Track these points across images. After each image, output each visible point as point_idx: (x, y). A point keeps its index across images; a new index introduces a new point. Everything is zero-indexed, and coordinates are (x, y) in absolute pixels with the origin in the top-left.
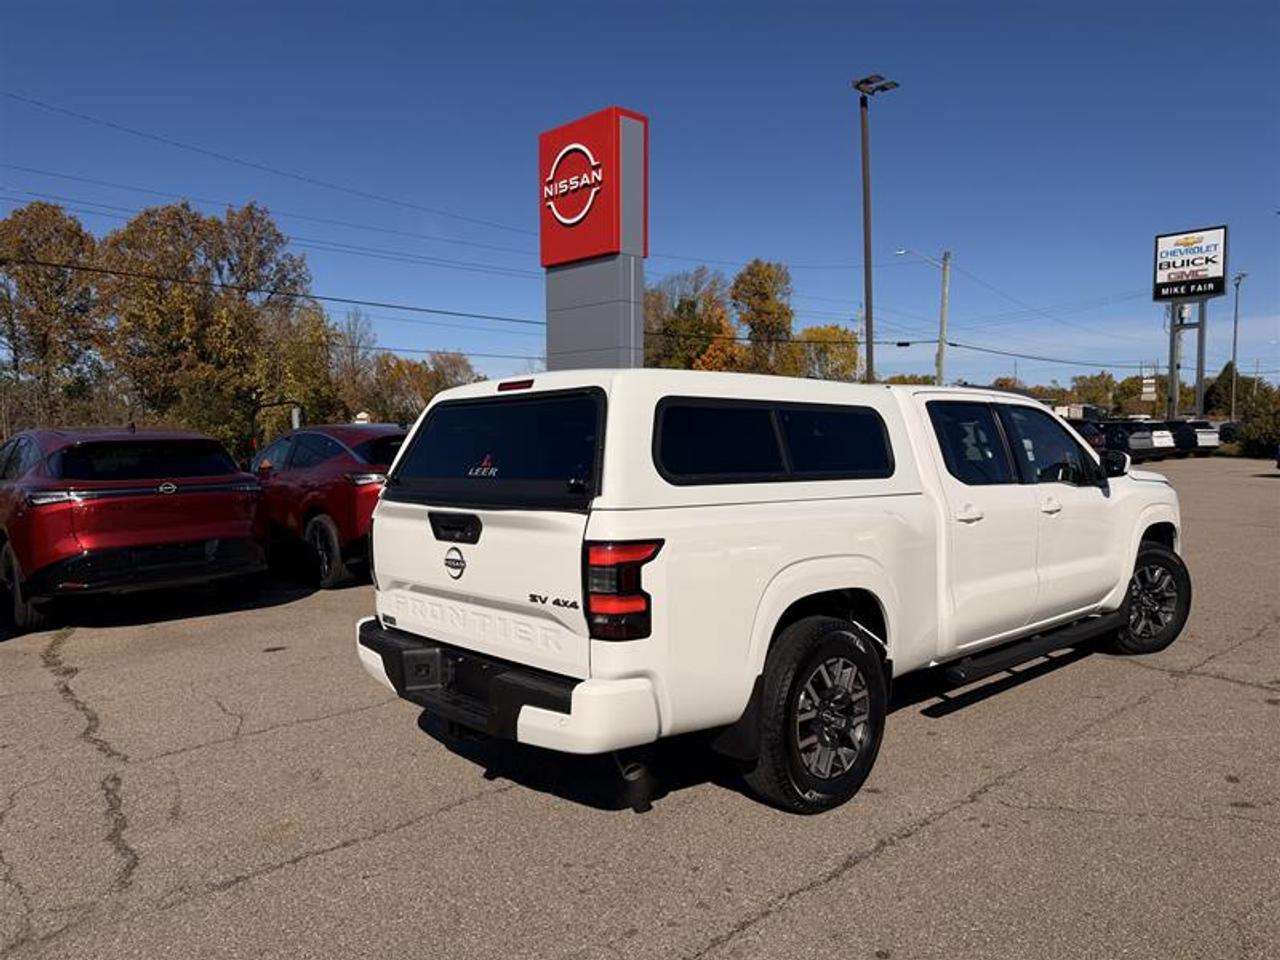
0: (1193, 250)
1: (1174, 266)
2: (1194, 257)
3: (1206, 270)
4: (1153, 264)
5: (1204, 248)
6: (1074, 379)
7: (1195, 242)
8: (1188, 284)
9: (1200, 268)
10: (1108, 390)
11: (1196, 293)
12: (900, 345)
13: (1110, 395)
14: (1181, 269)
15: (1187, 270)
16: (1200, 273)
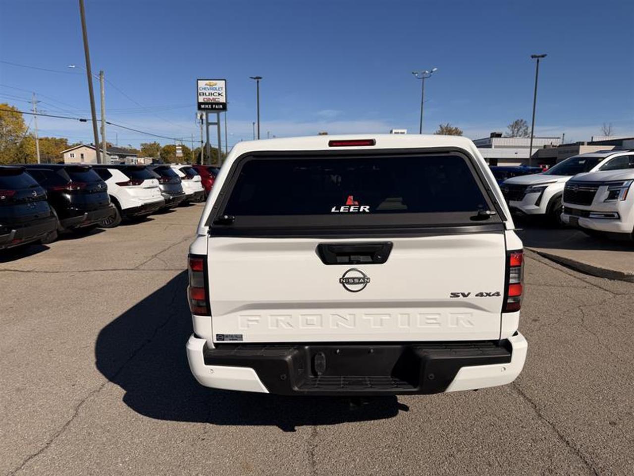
0: (213, 88)
1: (206, 95)
2: (214, 92)
3: (219, 98)
4: (196, 93)
5: (217, 89)
6: (142, 145)
7: (213, 85)
8: (212, 104)
9: (216, 97)
10: (158, 151)
11: (215, 109)
12: (81, 120)
13: (159, 153)
14: (209, 97)
15: (211, 97)
16: (216, 100)
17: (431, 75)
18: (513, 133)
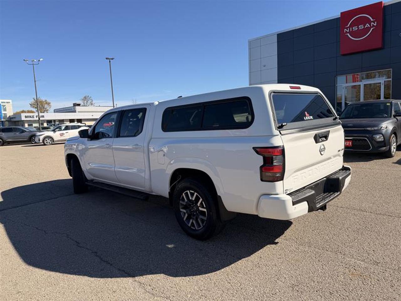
17: (39, 63)
18: (84, 104)
